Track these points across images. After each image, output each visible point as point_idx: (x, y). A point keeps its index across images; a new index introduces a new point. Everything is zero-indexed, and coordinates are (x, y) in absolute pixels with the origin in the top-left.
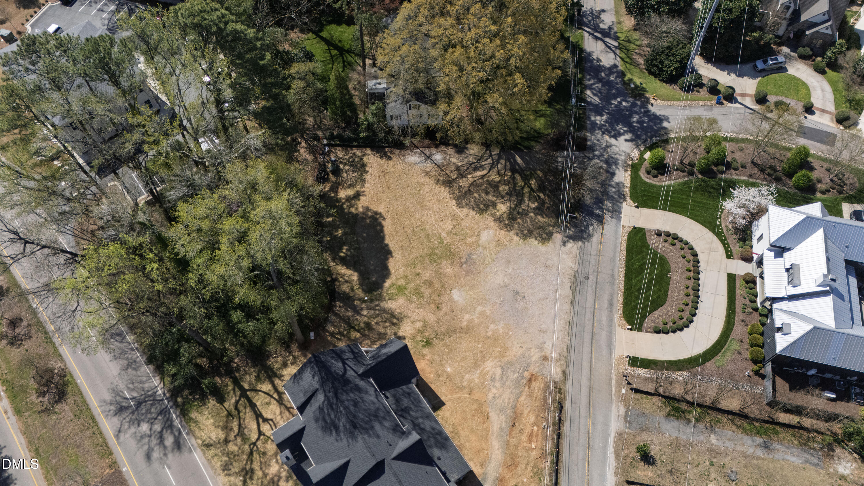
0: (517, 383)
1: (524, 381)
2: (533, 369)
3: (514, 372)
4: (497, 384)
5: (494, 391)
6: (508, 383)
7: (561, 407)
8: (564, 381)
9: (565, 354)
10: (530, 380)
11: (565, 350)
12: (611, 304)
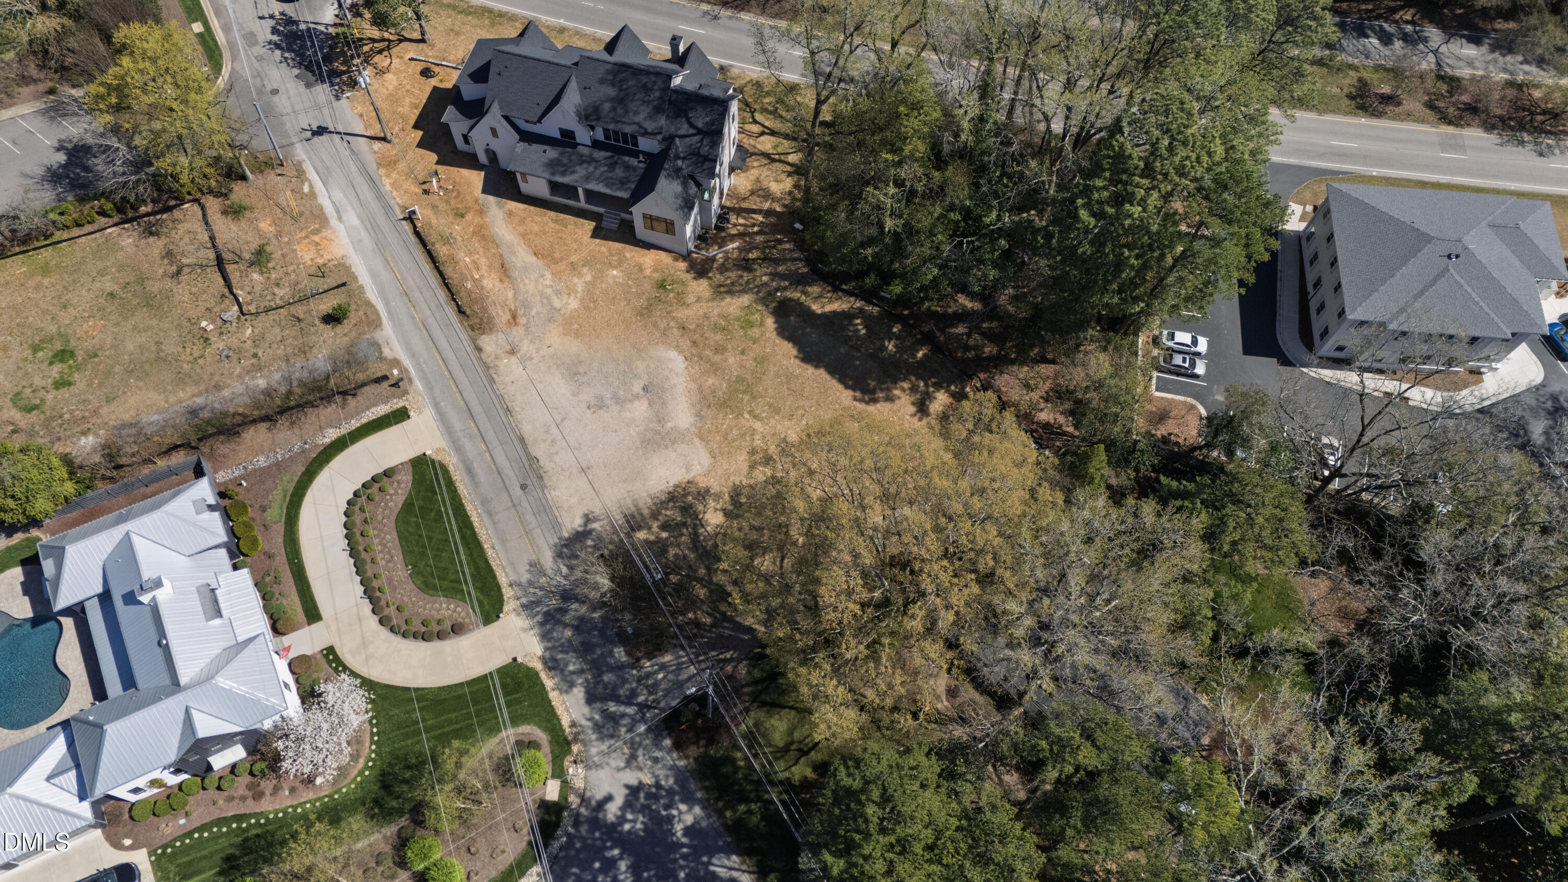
0: (527, 306)
1: (520, 312)
2: (518, 332)
3: (538, 313)
4: (549, 291)
5: (548, 282)
6: (538, 298)
7: (461, 311)
8: (474, 341)
9: (491, 371)
10: (514, 317)
11: (494, 376)
12: (470, 471)
